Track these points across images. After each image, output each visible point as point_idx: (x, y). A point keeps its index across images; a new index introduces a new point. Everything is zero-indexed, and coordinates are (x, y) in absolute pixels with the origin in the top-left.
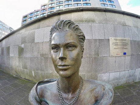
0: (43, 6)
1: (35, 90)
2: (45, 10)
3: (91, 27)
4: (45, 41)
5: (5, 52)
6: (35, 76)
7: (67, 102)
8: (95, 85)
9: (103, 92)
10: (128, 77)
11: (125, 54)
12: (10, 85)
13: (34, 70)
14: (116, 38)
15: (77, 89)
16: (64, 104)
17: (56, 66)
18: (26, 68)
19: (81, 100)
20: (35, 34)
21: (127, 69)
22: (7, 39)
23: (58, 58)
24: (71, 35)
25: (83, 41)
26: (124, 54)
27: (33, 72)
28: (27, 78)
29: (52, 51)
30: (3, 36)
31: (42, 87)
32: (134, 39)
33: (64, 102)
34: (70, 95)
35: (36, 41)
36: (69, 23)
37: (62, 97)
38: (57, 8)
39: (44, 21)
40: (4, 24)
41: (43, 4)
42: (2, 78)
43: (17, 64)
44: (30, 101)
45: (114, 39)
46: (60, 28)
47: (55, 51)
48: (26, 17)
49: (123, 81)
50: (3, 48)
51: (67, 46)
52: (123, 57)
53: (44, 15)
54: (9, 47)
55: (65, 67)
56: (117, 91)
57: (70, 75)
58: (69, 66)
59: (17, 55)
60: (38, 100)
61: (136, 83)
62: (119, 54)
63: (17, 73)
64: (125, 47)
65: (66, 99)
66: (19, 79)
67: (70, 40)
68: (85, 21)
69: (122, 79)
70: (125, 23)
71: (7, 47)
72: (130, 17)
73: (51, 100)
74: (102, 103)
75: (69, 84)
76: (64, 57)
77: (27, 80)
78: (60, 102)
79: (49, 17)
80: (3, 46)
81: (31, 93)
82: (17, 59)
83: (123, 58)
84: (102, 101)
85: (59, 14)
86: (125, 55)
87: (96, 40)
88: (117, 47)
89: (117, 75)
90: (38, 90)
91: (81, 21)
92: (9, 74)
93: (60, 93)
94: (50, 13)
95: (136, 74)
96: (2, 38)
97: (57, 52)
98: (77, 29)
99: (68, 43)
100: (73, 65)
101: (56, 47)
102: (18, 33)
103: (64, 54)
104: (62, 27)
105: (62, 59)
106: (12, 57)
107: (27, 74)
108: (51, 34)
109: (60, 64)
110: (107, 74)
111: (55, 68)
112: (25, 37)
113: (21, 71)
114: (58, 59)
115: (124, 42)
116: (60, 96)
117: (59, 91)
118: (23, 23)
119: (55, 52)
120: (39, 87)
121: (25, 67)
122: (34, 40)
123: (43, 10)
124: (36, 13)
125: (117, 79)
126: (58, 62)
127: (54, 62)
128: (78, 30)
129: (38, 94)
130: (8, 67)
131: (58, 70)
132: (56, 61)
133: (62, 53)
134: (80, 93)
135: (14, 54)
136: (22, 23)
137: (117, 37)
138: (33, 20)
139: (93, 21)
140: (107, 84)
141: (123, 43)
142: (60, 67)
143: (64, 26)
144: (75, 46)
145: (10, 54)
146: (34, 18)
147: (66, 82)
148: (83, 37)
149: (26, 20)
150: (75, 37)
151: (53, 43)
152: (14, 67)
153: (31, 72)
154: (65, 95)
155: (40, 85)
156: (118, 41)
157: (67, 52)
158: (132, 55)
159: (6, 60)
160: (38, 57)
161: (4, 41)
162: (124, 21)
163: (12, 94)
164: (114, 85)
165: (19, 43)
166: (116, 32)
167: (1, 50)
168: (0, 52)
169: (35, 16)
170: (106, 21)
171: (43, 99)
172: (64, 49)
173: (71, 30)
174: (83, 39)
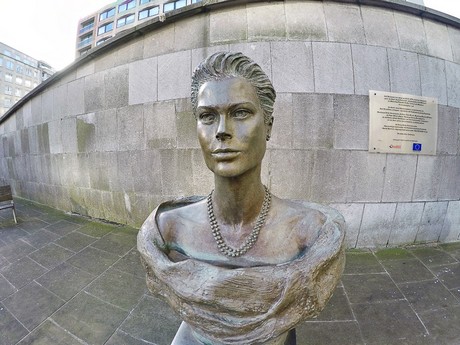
3: (310, 54)
4: (161, 98)
5: (34, 144)
6: (133, 211)
7: (233, 247)
8: (300, 210)
9: (319, 226)
10: (421, 224)
11: (417, 147)
12: (58, 242)
13: (129, 192)
14: (392, 94)
15: (257, 214)
16: (224, 251)
17: (208, 154)
18: (106, 188)
19: (266, 242)
20: (127, 79)
21: (421, 196)
22: (37, 101)
23: (215, 136)
24: (242, 87)
25: (269, 99)
26: (414, 149)
27: (127, 198)
28: (107, 218)
29: (199, 123)
30: (19, 95)
32: (452, 103)
33: (225, 246)
34: (240, 227)
35: (132, 101)
36: (239, 61)
37: (220, 234)
40: (18, 53)
42: (31, 224)
43: (76, 175)
45: (386, 97)
46: (217, 72)
47: (207, 120)
48: (90, 21)
49: (404, 236)
50: (26, 130)
51: (234, 111)
52: (408, 158)
54: (46, 125)
55: (229, 155)
56: (383, 263)
58: (237, 151)
59: (73, 148)
60: (161, 246)
61: (445, 246)
62: (397, 147)
63: (75, 203)
64: (419, 126)
65: (229, 238)
66: (84, 222)
67: (240, 98)
68: (292, 34)
69: (402, 227)
70: (426, 48)
71: (39, 126)
72: (444, 28)
73: (193, 243)
74: (314, 251)
75: (237, 200)
76: (227, 133)
77: (108, 222)
78: (215, 246)
79: (172, 20)
80: (26, 125)
81: (144, 231)
82: (75, 159)
83: (411, 160)
84: (315, 247)
86: (417, 152)
87: (324, 97)
88: (393, 124)
89: (386, 212)
90: (161, 223)
91: (278, 35)
92: (51, 210)
93: (215, 226)
94: (172, 6)
95: (449, 216)
97: (211, 123)
98: (255, 73)
99: (236, 105)
100: (246, 151)
102: (71, 78)
103: (227, 127)
104: (221, 70)
105: (222, 137)
106: (56, 155)
107: (108, 204)
108: (196, 84)
109: (218, 148)
110: (356, 208)
111: (207, 158)
112: (97, 90)
113: (89, 198)
114: (215, 138)
115: (416, 107)
116: (215, 232)
117: (212, 221)
118: (82, 44)
119: (206, 124)
121: (101, 184)
122: (126, 96)
124: (123, 8)
125: (385, 225)
126: (214, 145)
127: (204, 145)
128: (258, 75)
130: (47, 190)
131: (213, 163)
132: (209, 143)
133: (222, 126)
135: (62, 144)
136: (79, 45)
137: (396, 91)
139: (318, 35)
141: (415, 111)
143: (225, 67)
144: (250, 112)
145: (51, 148)
146: (119, 26)
147: (231, 194)
149: (90, 34)
150: (251, 90)
152: (66, 186)
153: (120, 197)
154: (226, 230)
156: (396, 105)
157: (233, 124)
158: (441, 154)
159: (38, 168)
160: (139, 152)
161: (27, 110)
162: (423, 41)
163: (65, 267)
164: (376, 244)
165: (77, 109)
166: (393, 73)
167: (19, 139)
168: (18, 145)
169: (121, 18)
170: (362, 35)
171: (173, 245)
172: (227, 117)
173: (241, 77)
174: (270, 94)
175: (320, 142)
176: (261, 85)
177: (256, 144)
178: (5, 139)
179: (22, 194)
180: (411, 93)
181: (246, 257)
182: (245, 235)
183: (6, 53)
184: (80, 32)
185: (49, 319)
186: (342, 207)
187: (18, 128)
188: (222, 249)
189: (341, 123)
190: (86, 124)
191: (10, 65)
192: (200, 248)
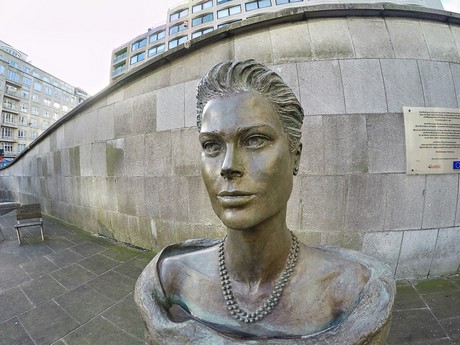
0: (176, 13)
1: (154, 272)
2: (182, 27)
3: (338, 72)
4: (188, 125)
5: (66, 166)
6: (159, 237)
7: (246, 310)
8: (337, 264)
9: (361, 286)
11: (458, 165)
12: (81, 263)
13: (156, 218)
14: (428, 109)
15: (279, 270)
16: (235, 314)
17: (213, 196)
18: (133, 212)
19: (289, 306)
20: (155, 105)
22: (70, 125)
23: (219, 172)
24: (256, 104)
25: (295, 120)
26: (455, 168)
27: (153, 223)
28: (133, 243)
29: (203, 155)
30: (56, 118)
31: (174, 261)
33: (237, 308)
34: (257, 286)
35: (160, 127)
36: (250, 70)
37: (231, 293)
38: (221, 14)
39: (181, 62)
41: (175, 6)
42: (57, 242)
43: (104, 198)
44: (136, 300)
45: (421, 113)
46: (222, 87)
47: (212, 151)
48: (123, 51)
50: (59, 152)
51: (246, 138)
52: (449, 178)
53: (182, 41)
54: (77, 149)
55: (239, 200)
56: (424, 297)
57: (252, 224)
58: (249, 195)
59: (102, 171)
60: (161, 299)
62: (437, 167)
63: (102, 226)
64: (458, 142)
65: (242, 299)
66: (109, 245)
68: (319, 54)
69: (444, 255)
70: (456, 55)
71: (71, 149)
73: (199, 300)
74: (353, 322)
75: (253, 254)
76: (235, 169)
77: (133, 246)
78: (225, 307)
79: (197, 46)
80: (59, 147)
81: (143, 279)
82: (104, 184)
83: (452, 180)
84: (354, 316)
85: (228, 34)
86: (458, 171)
87: (356, 118)
88: (430, 141)
89: (429, 239)
90: (163, 271)
91: (304, 55)
92: (80, 231)
93: (226, 281)
94: (200, 34)
96: (52, 123)
97: (217, 154)
98: (274, 85)
99: (248, 130)
100: (263, 194)
101: (213, 142)
102: (101, 104)
103: (235, 160)
104: (227, 84)
105: (229, 174)
106: (86, 178)
107: (135, 229)
108: (200, 105)
109: (224, 189)
110: (394, 236)
111: (212, 201)
112: (126, 116)
113: (116, 222)
114: (220, 176)
115: (454, 121)
116: (225, 289)
117: (223, 275)
118: (116, 73)
119: (211, 156)
120: (166, 260)
121: (128, 209)
122: (153, 123)
123: (175, 25)
124: (154, 38)
125: (426, 254)
126: (220, 185)
127: (209, 183)
128: (277, 88)
129: (164, 280)
130: (76, 211)
131: (219, 209)
132: (213, 182)
133: (229, 159)
134: (286, 283)
135: (92, 169)
136: (112, 74)
137: (431, 106)
138: (146, 60)
139: (344, 52)
140: (376, 263)
141: (451, 126)
142: (226, 200)
143: (233, 79)
144: (268, 138)
145: (82, 170)
146: (150, 55)
147: (245, 246)
148: (294, 109)
149: (123, 63)
150: (269, 108)
151: (204, 129)
152: (94, 208)
153: (147, 222)
154: (239, 288)
155: (169, 256)
156: (433, 121)
157: (245, 157)
159: (69, 189)
160: (167, 178)
161: (60, 133)
162: (453, 49)
163: (85, 289)
164: (416, 275)
165: (107, 134)
166: (426, 87)
167: (52, 160)
168: (51, 166)
169: (152, 48)
170: (390, 48)
171: (176, 298)
172: (236, 146)
173: (255, 91)
174: (295, 114)
175: (354, 167)
176: (283, 101)
177: (278, 183)
178: (39, 159)
179: (53, 213)
180: (447, 107)
181: (262, 324)
182: (263, 297)
183: (45, 79)
184: (114, 61)
185: (62, 340)
186: (379, 235)
187: (51, 149)
188: (233, 312)
189: (375, 145)
190: (116, 149)
191: (49, 91)
192: (206, 306)
